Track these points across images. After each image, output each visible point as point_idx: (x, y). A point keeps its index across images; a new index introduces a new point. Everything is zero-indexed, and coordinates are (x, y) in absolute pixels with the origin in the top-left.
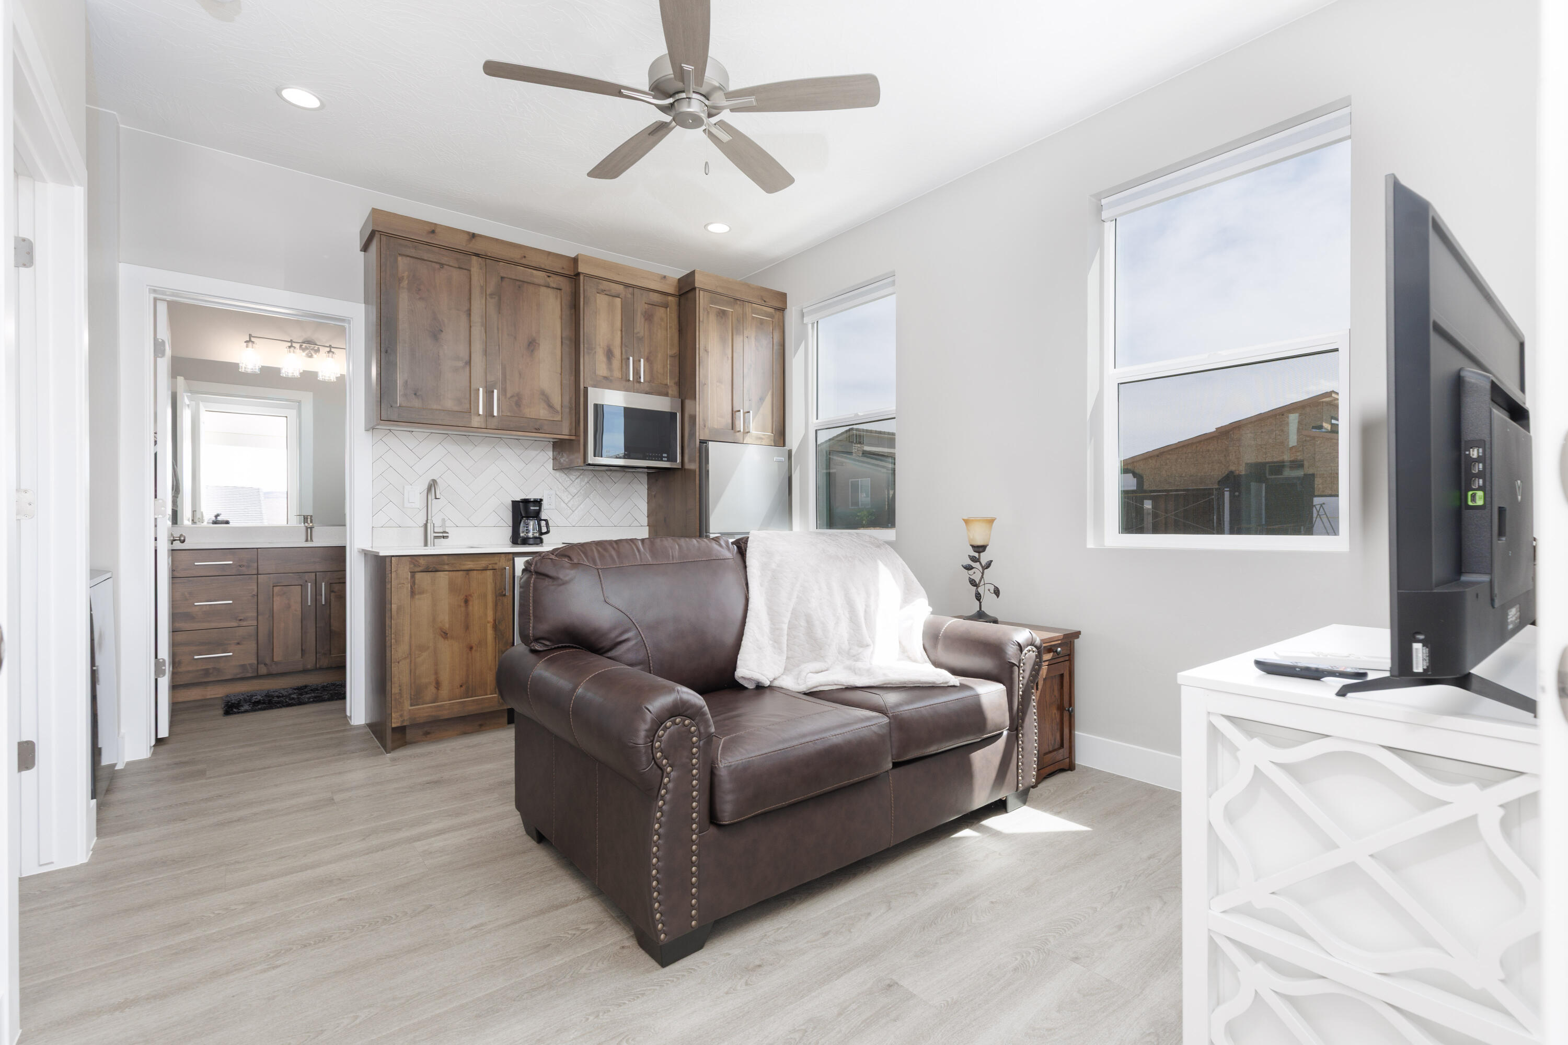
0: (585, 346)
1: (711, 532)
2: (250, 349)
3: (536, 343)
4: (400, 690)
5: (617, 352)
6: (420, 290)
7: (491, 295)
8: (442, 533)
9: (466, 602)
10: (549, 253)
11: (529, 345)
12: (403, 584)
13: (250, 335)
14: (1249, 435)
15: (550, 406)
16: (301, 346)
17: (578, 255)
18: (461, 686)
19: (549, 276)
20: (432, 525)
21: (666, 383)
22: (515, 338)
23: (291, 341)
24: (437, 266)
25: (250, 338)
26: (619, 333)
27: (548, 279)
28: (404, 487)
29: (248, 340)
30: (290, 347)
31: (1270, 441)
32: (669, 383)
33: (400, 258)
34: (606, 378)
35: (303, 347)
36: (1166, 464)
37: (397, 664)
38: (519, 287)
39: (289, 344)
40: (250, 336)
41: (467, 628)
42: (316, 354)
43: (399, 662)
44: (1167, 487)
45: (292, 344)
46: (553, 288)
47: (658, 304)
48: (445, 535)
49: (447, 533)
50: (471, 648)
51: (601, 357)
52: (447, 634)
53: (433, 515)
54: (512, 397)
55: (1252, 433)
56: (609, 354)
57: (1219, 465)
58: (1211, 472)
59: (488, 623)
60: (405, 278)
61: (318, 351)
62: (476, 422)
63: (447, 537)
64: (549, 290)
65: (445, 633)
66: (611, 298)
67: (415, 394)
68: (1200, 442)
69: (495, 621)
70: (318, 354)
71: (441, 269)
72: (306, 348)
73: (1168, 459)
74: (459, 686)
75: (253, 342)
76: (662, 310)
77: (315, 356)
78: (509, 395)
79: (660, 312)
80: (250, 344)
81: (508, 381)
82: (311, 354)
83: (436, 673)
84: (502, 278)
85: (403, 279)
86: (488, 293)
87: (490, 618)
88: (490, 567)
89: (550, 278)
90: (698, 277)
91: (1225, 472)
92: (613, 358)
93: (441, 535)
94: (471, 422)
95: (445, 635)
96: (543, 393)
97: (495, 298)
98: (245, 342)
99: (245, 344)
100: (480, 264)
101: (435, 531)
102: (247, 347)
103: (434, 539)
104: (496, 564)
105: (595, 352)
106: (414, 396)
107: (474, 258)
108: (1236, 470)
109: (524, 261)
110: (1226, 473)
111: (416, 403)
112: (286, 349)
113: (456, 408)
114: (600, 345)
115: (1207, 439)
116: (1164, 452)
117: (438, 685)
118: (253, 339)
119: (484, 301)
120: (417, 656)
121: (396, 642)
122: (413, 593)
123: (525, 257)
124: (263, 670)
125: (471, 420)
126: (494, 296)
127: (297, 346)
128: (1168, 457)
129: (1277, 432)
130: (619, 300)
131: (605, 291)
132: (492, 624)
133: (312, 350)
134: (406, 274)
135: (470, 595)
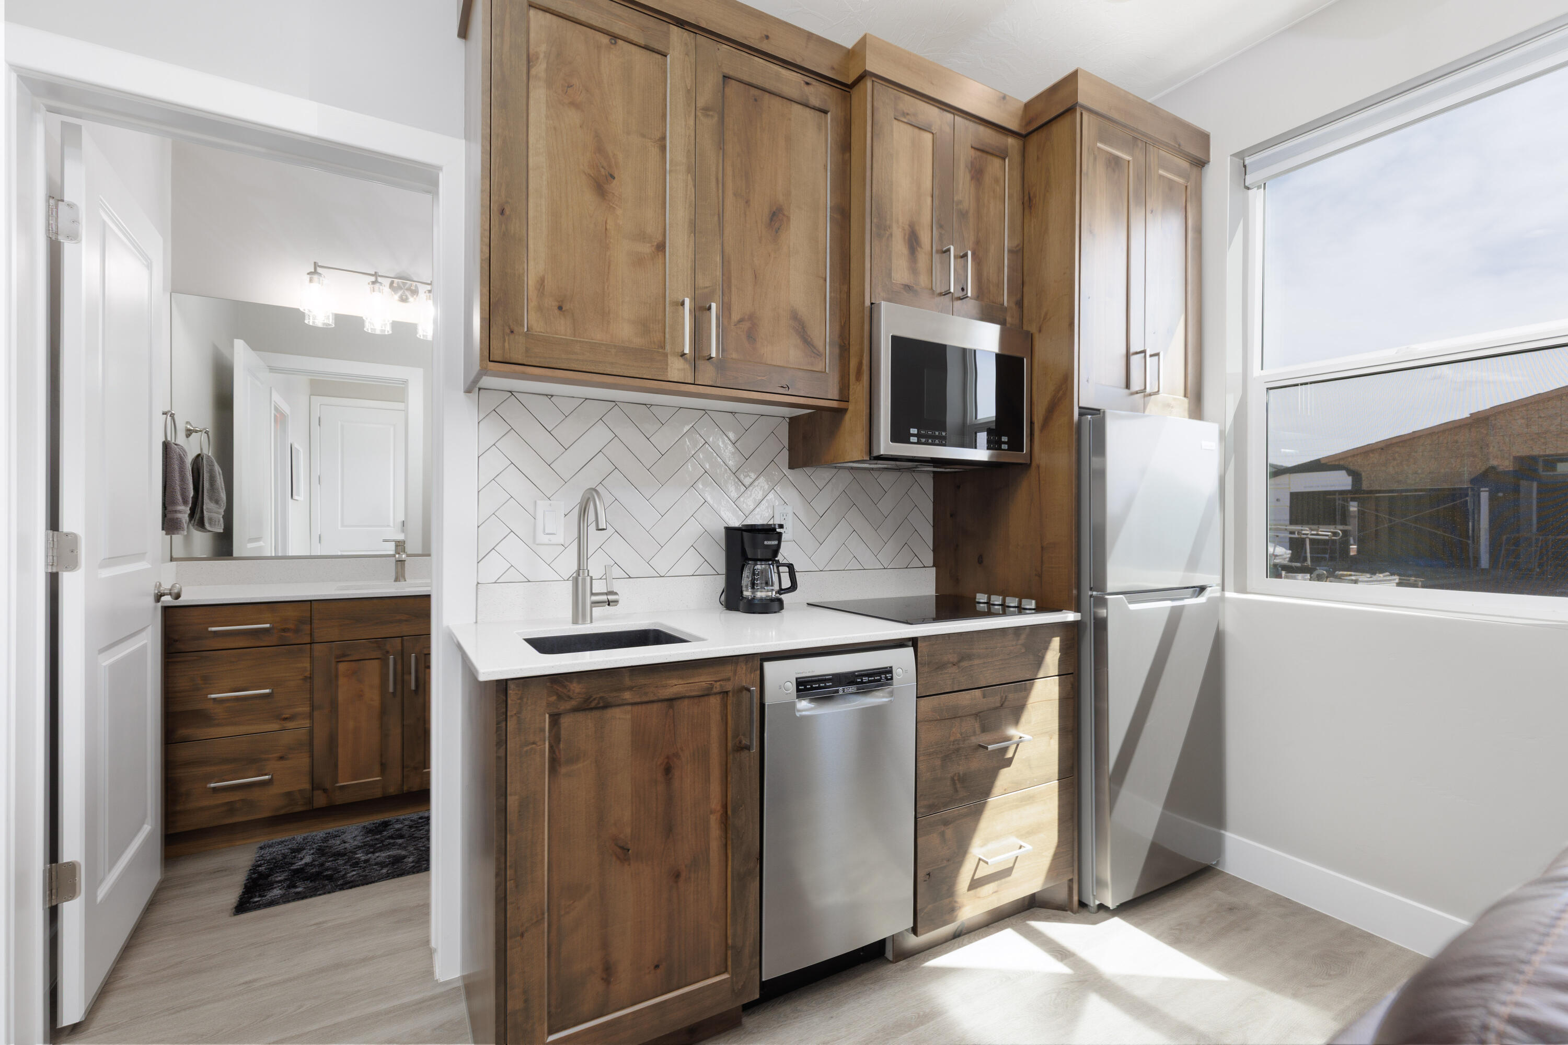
0: (875, 220)
1: (1109, 591)
2: (315, 286)
3: (784, 215)
4: (526, 1001)
5: (925, 238)
6: (570, 86)
7: (706, 109)
8: (607, 594)
9: (668, 770)
10: (810, 36)
11: (771, 220)
12: (534, 743)
13: (315, 263)
14: (1519, 422)
15: (806, 341)
16: (392, 283)
17: (863, 42)
18: (657, 967)
19: (807, 84)
20: (588, 579)
21: (1001, 302)
22: (747, 202)
23: (376, 275)
24: (605, 40)
25: (315, 269)
26: (929, 200)
27: (806, 88)
28: (536, 502)
29: (313, 271)
30: (373, 283)
31: (1553, 428)
32: (1008, 301)
33: (532, 12)
34: (908, 288)
35: (395, 285)
36: (1394, 459)
37: (518, 938)
38: (756, 100)
39: (373, 279)
40: (316, 265)
41: (669, 830)
42: (413, 296)
43: (522, 935)
44: (1395, 486)
45: (376, 278)
46: (814, 108)
47: (991, 151)
48: (611, 598)
49: (616, 594)
50: (677, 875)
51: (899, 246)
52: (628, 850)
53: (588, 557)
54: (741, 321)
55: (1523, 418)
56: (913, 241)
57: (1471, 459)
58: (1460, 468)
59: (711, 813)
60: (542, 56)
61: (415, 292)
62: (677, 369)
63: (616, 602)
64: (808, 113)
65: (622, 848)
66: (916, 130)
67: (560, 308)
68: (1444, 431)
69: (725, 807)
70: (415, 296)
71: (612, 46)
72: (399, 288)
73: (1397, 452)
74: (652, 967)
75: (320, 274)
76: (997, 162)
77: (411, 299)
78: (735, 317)
79: (994, 166)
80: (315, 277)
81: (733, 289)
82: (406, 296)
83: (605, 945)
84: (726, 77)
85: (538, 58)
86: (699, 105)
87: (715, 803)
88: (717, 687)
89: (810, 86)
90: (1082, 85)
91: (1480, 469)
92: (919, 249)
93: (604, 598)
94: (667, 369)
95: (623, 852)
96: (795, 316)
97: (712, 116)
98: (308, 274)
99: (309, 276)
100: (686, 44)
101: (593, 592)
102: (311, 281)
103: (591, 608)
104: (729, 679)
105: (891, 235)
106: (557, 311)
107: (675, 30)
108: (1498, 466)
109: (765, 47)
110: (1483, 469)
111: (562, 328)
112: (370, 286)
113: (638, 342)
114: (898, 223)
115: (1455, 428)
116: (1391, 444)
117: (608, 971)
118: (319, 270)
119: (691, 122)
120: (562, 912)
121: (517, 886)
122: (554, 763)
123: (767, 37)
124: (320, 800)
125: (667, 365)
126: (711, 113)
127: (387, 282)
128: (1398, 449)
129: (1563, 416)
130: (928, 137)
131: (908, 114)
132: (719, 814)
133: (407, 289)
134: (543, 48)
135: (676, 755)
